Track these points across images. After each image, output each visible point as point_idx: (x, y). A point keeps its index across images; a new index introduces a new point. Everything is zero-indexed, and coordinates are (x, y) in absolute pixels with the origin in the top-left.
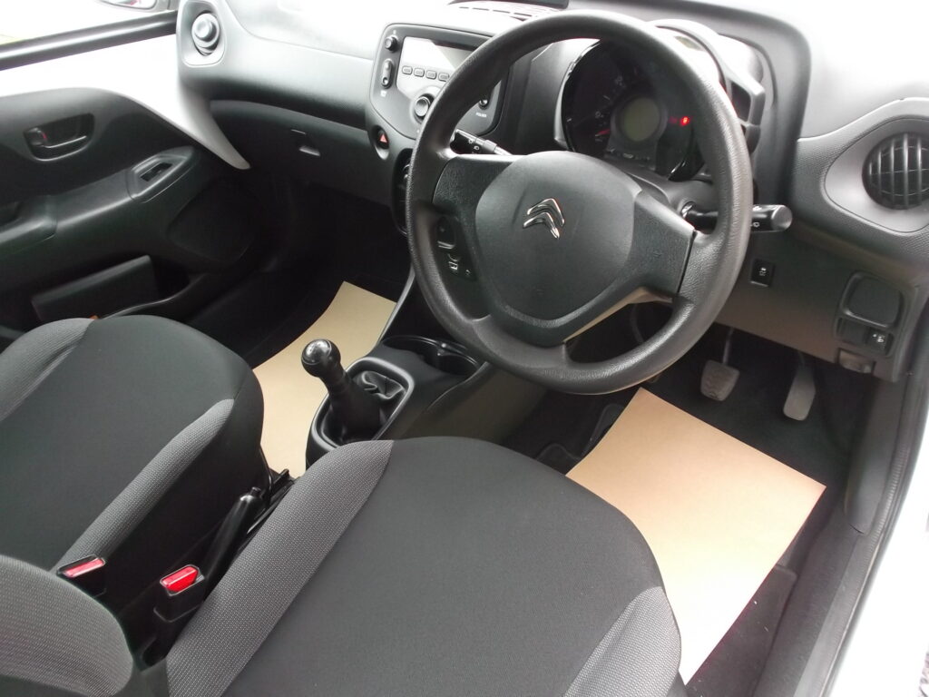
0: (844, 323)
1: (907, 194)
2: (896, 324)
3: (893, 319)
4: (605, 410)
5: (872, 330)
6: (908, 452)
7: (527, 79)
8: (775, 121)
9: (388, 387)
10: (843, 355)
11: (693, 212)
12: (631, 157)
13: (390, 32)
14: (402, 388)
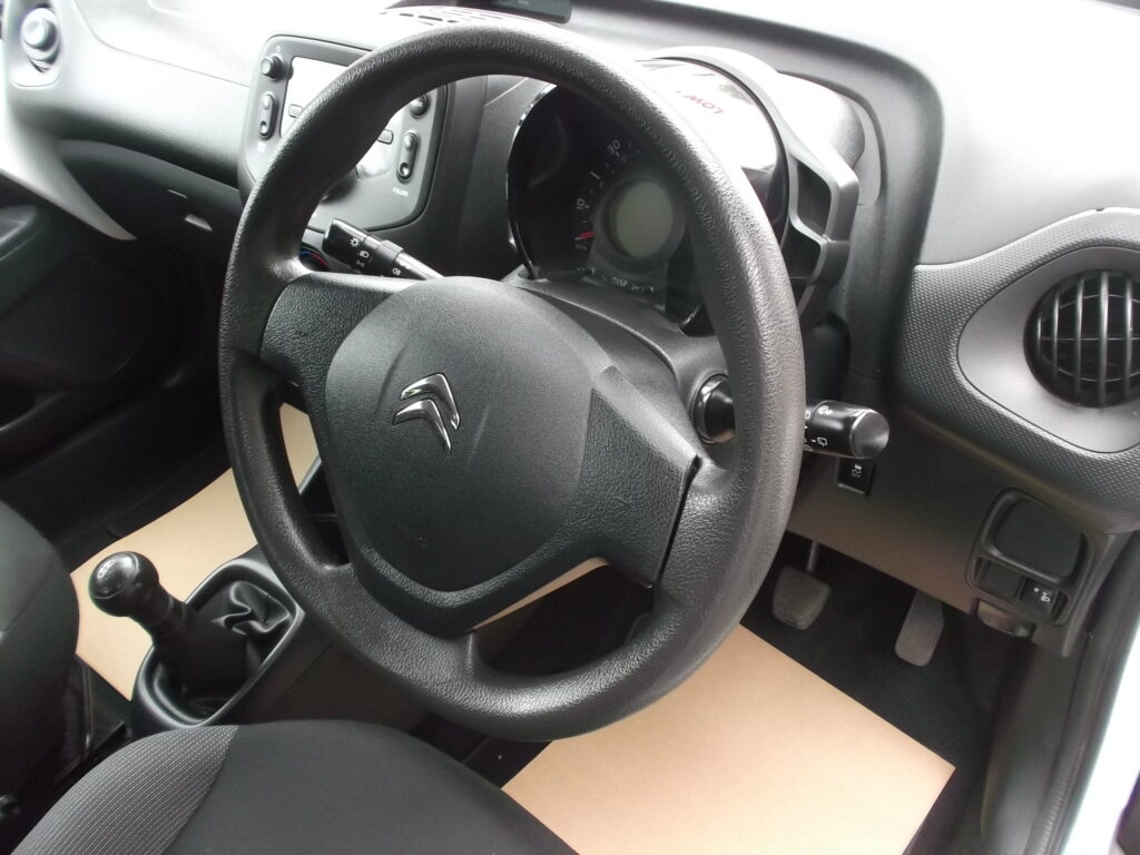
0: (985, 567)
1: (1103, 380)
2: (1072, 580)
3: (1068, 571)
4: (637, 621)
5: (1029, 582)
6: (1083, 748)
7: (475, 137)
8: (881, 223)
9: (270, 610)
10: (983, 607)
11: (720, 395)
12: (624, 283)
13: (272, 49)
14: (288, 616)
